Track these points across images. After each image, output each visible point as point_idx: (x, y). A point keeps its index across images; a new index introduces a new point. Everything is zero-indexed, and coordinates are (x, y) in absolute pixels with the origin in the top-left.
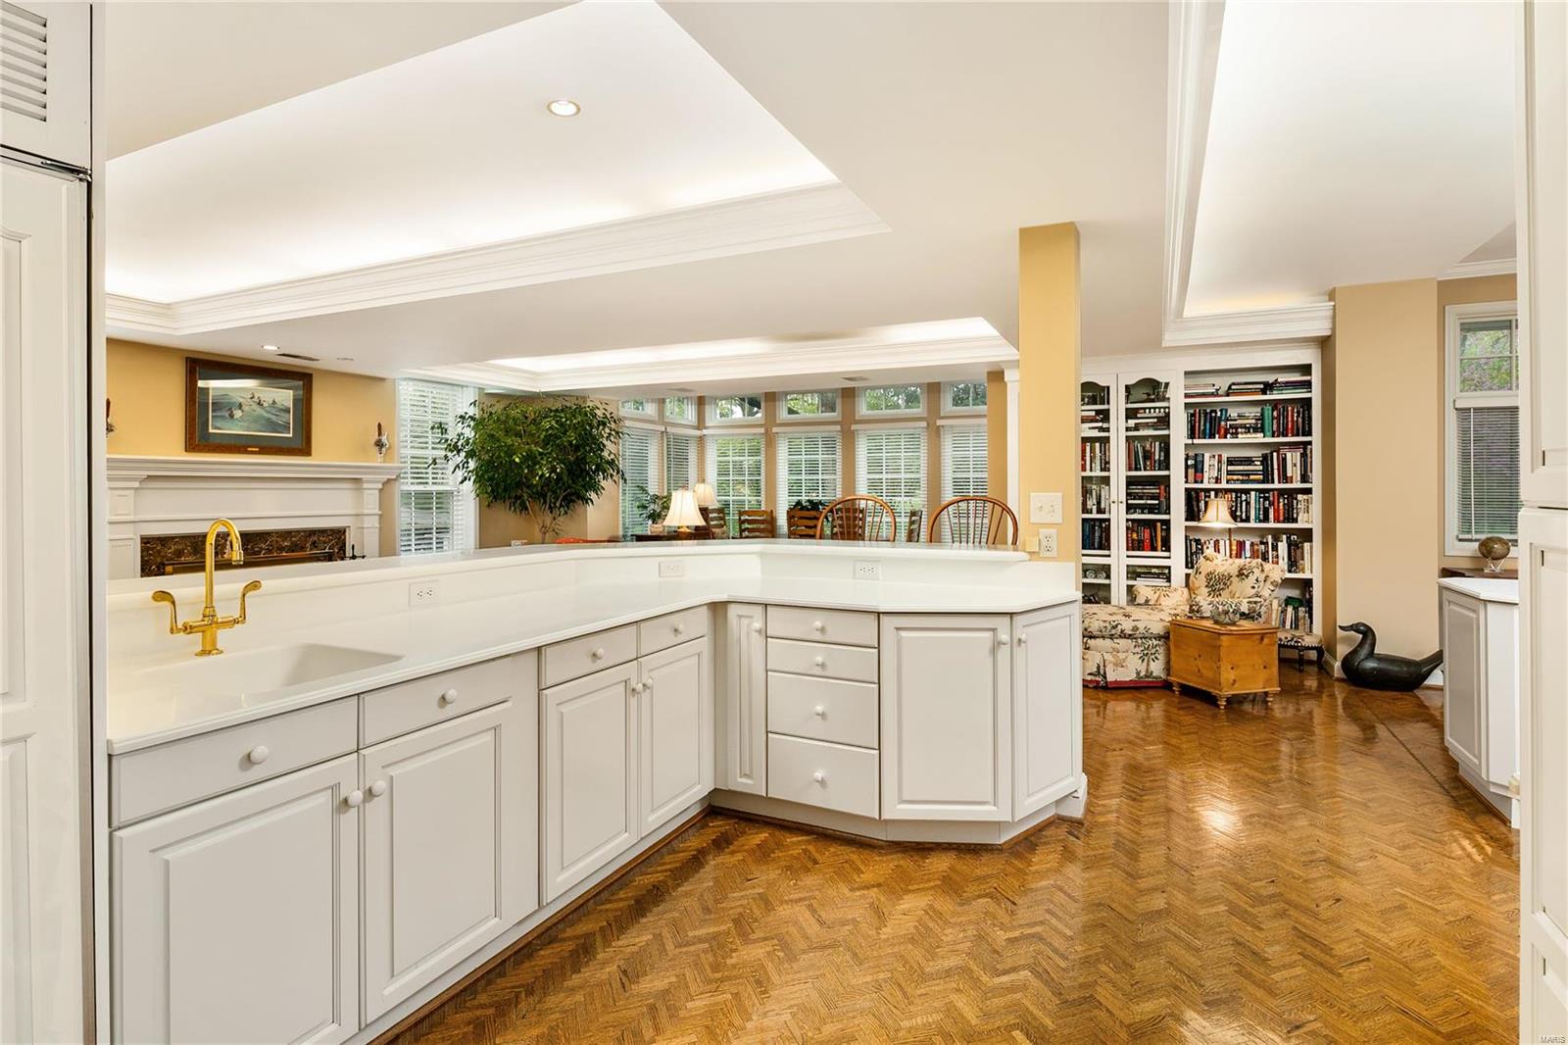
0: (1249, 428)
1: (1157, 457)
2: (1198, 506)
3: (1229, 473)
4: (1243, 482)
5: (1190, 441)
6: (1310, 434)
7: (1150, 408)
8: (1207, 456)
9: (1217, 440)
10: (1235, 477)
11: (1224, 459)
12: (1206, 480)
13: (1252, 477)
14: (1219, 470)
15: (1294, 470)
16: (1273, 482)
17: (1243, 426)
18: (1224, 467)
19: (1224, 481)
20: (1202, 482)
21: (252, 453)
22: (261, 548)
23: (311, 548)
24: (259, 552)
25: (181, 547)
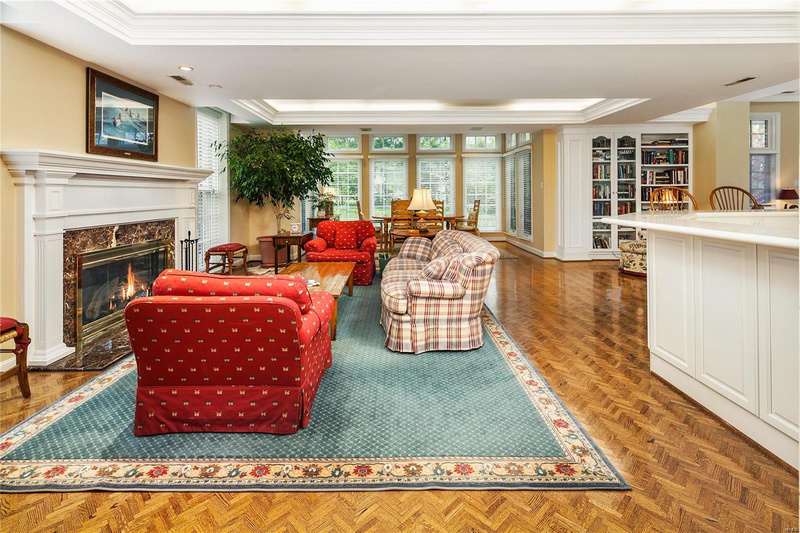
0: (664, 160)
1: (629, 172)
2: (645, 194)
3: (657, 180)
4: (662, 183)
5: (642, 165)
6: (687, 162)
7: (626, 150)
8: (648, 172)
9: (652, 165)
10: (659, 181)
11: (655, 173)
12: (648, 183)
13: (665, 181)
14: (653, 178)
15: (680, 179)
16: (672, 184)
17: (662, 159)
18: (655, 177)
19: (654, 183)
20: (646, 184)
21: (127, 157)
22: (133, 238)
23: (158, 236)
24: (131, 240)
25: (85, 239)
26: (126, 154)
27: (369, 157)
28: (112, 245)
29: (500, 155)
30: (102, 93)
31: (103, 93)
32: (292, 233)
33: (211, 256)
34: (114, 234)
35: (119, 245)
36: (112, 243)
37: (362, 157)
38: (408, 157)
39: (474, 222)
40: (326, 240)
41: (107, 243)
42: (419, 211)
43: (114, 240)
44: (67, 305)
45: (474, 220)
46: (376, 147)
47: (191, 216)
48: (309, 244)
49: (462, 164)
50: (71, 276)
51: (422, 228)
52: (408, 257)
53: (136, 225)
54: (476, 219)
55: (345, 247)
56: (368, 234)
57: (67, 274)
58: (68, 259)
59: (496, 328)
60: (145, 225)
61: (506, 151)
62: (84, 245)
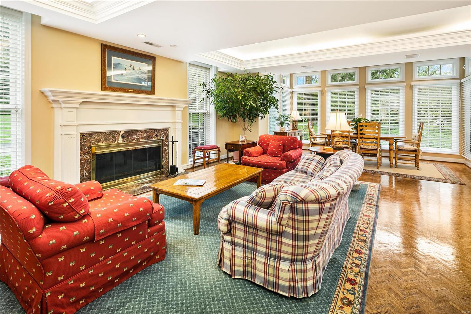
21: (131, 92)
22: (135, 138)
23: (155, 138)
24: (134, 140)
25: (99, 138)
26: (129, 91)
27: (326, 89)
28: (119, 142)
29: (459, 81)
30: (111, 58)
31: (113, 57)
32: (241, 142)
33: (196, 152)
34: (120, 135)
35: (125, 142)
36: (119, 140)
37: (320, 89)
38: (358, 87)
39: (416, 143)
40: (263, 148)
41: (115, 140)
42: (336, 131)
43: (120, 139)
44: (86, 173)
45: (417, 142)
46: (332, 81)
47: (180, 127)
48: (246, 151)
49: (412, 91)
50: (89, 157)
51: (336, 146)
52: (302, 171)
53: (138, 131)
54: (419, 140)
55: (274, 155)
56: (292, 147)
57: (86, 156)
58: (86, 148)
59: (357, 273)
60: (146, 131)
61: (465, 76)
62: (98, 141)
